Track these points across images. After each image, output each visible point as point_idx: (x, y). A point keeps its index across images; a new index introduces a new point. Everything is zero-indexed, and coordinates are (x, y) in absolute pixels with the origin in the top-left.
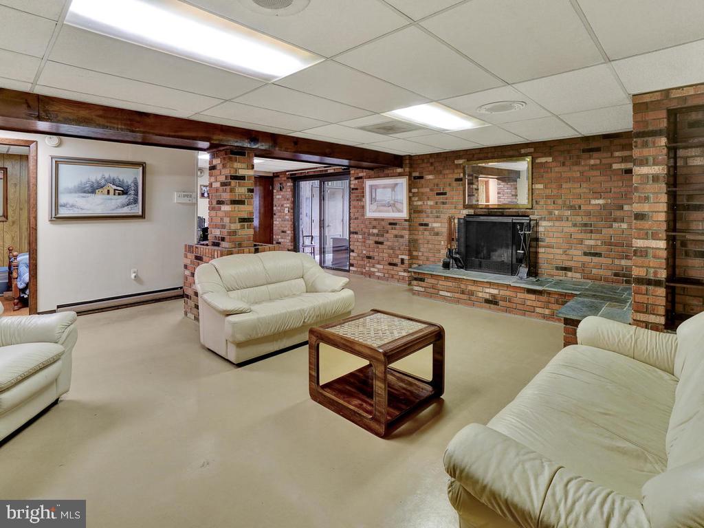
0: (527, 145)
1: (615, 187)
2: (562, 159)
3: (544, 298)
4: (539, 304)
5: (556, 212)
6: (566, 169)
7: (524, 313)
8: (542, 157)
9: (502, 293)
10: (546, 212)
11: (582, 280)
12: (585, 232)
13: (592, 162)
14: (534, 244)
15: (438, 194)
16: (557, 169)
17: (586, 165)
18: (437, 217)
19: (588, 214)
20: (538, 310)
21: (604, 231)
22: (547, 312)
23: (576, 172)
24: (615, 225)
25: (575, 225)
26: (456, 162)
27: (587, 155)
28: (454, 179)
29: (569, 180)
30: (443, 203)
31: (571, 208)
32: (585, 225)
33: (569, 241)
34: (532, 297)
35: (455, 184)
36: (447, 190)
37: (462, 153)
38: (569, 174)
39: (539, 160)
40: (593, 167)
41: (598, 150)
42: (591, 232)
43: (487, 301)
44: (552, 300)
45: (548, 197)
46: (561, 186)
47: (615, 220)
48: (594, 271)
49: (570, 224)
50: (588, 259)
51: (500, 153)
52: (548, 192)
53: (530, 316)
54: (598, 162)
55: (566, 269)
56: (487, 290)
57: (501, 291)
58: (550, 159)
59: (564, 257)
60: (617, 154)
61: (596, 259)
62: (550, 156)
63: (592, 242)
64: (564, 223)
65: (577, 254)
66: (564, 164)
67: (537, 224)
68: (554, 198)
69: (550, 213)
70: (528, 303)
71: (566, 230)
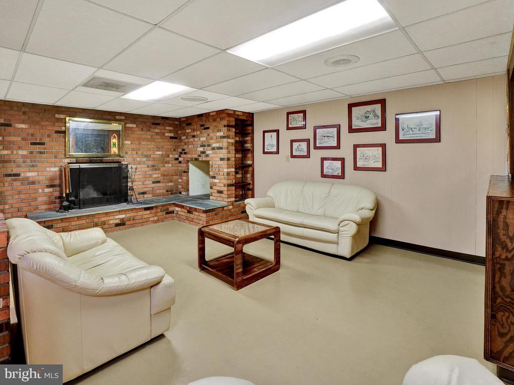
0: (121, 114)
1: (166, 145)
2: (141, 127)
3: (154, 211)
4: (151, 215)
5: (138, 159)
6: (143, 133)
7: (142, 224)
8: (130, 123)
9: (128, 215)
10: (132, 159)
11: (152, 198)
12: (153, 170)
13: (156, 131)
14: (124, 180)
15: (32, 144)
16: (138, 133)
17: (153, 132)
18: (33, 166)
19: (154, 160)
20: (151, 219)
21: (162, 169)
22: (156, 218)
23: (148, 135)
24: (166, 165)
25: (148, 167)
26: (57, 116)
27: (153, 126)
28: (54, 132)
29: (144, 140)
30: (41, 153)
31: (146, 156)
32: (153, 166)
33: (146, 176)
34: (148, 212)
35: (55, 135)
36: (46, 140)
37: (63, 109)
38: (145, 136)
39: (128, 125)
40: (157, 134)
41: (159, 124)
42: (156, 170)
43: (117, 225)
44: (159, 210)
45: (133, 150)
46: (140, 144)
47: (166, 163)
48: (158, 191)
49: (145, 166)
50: (155, 185)
51: (100, 116)
52: (134, 146)
53: (147, 224)
54: (159, 131)
55: (144, 193)
56: (117, 217)
57: (128, 214)
58: (134, 126)
59: (143, 186)
60: (167, 128)
61: (158, 185)
62: (134, 123)
63: (156, 176)
64: (142, 166)
65: (149, 183)
66: (142, 130)
67: (127, 167)
68: (137, 150)
69: (134, 160)
70: (146, 217)
71: (143, 170)
